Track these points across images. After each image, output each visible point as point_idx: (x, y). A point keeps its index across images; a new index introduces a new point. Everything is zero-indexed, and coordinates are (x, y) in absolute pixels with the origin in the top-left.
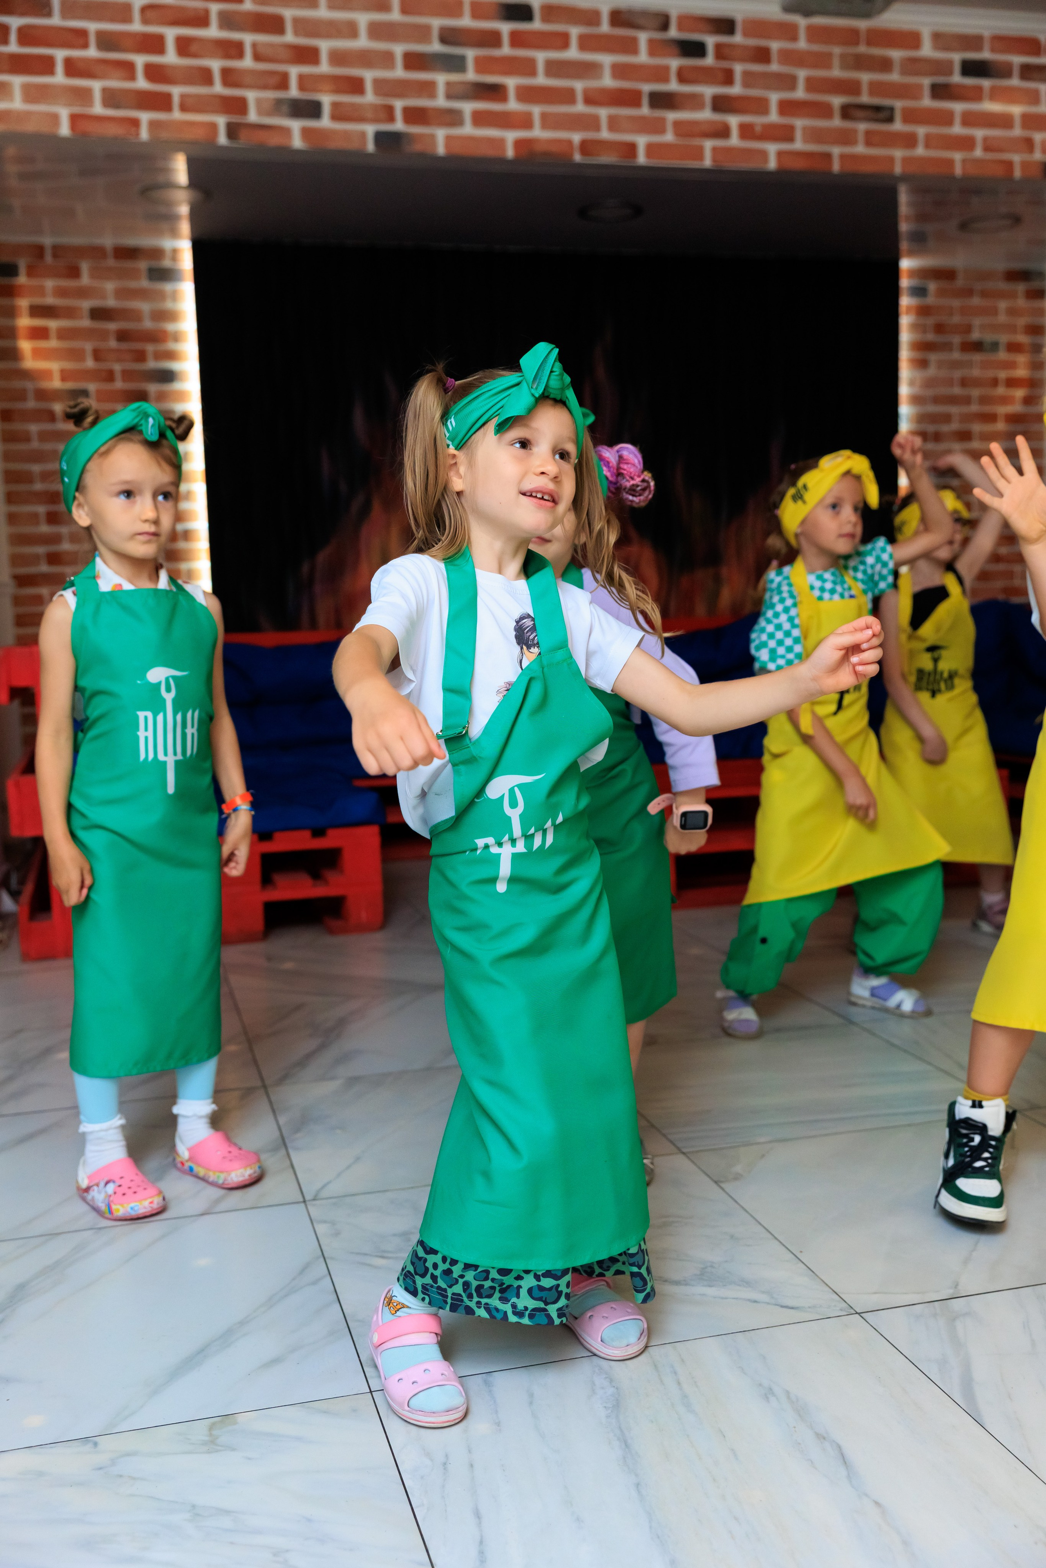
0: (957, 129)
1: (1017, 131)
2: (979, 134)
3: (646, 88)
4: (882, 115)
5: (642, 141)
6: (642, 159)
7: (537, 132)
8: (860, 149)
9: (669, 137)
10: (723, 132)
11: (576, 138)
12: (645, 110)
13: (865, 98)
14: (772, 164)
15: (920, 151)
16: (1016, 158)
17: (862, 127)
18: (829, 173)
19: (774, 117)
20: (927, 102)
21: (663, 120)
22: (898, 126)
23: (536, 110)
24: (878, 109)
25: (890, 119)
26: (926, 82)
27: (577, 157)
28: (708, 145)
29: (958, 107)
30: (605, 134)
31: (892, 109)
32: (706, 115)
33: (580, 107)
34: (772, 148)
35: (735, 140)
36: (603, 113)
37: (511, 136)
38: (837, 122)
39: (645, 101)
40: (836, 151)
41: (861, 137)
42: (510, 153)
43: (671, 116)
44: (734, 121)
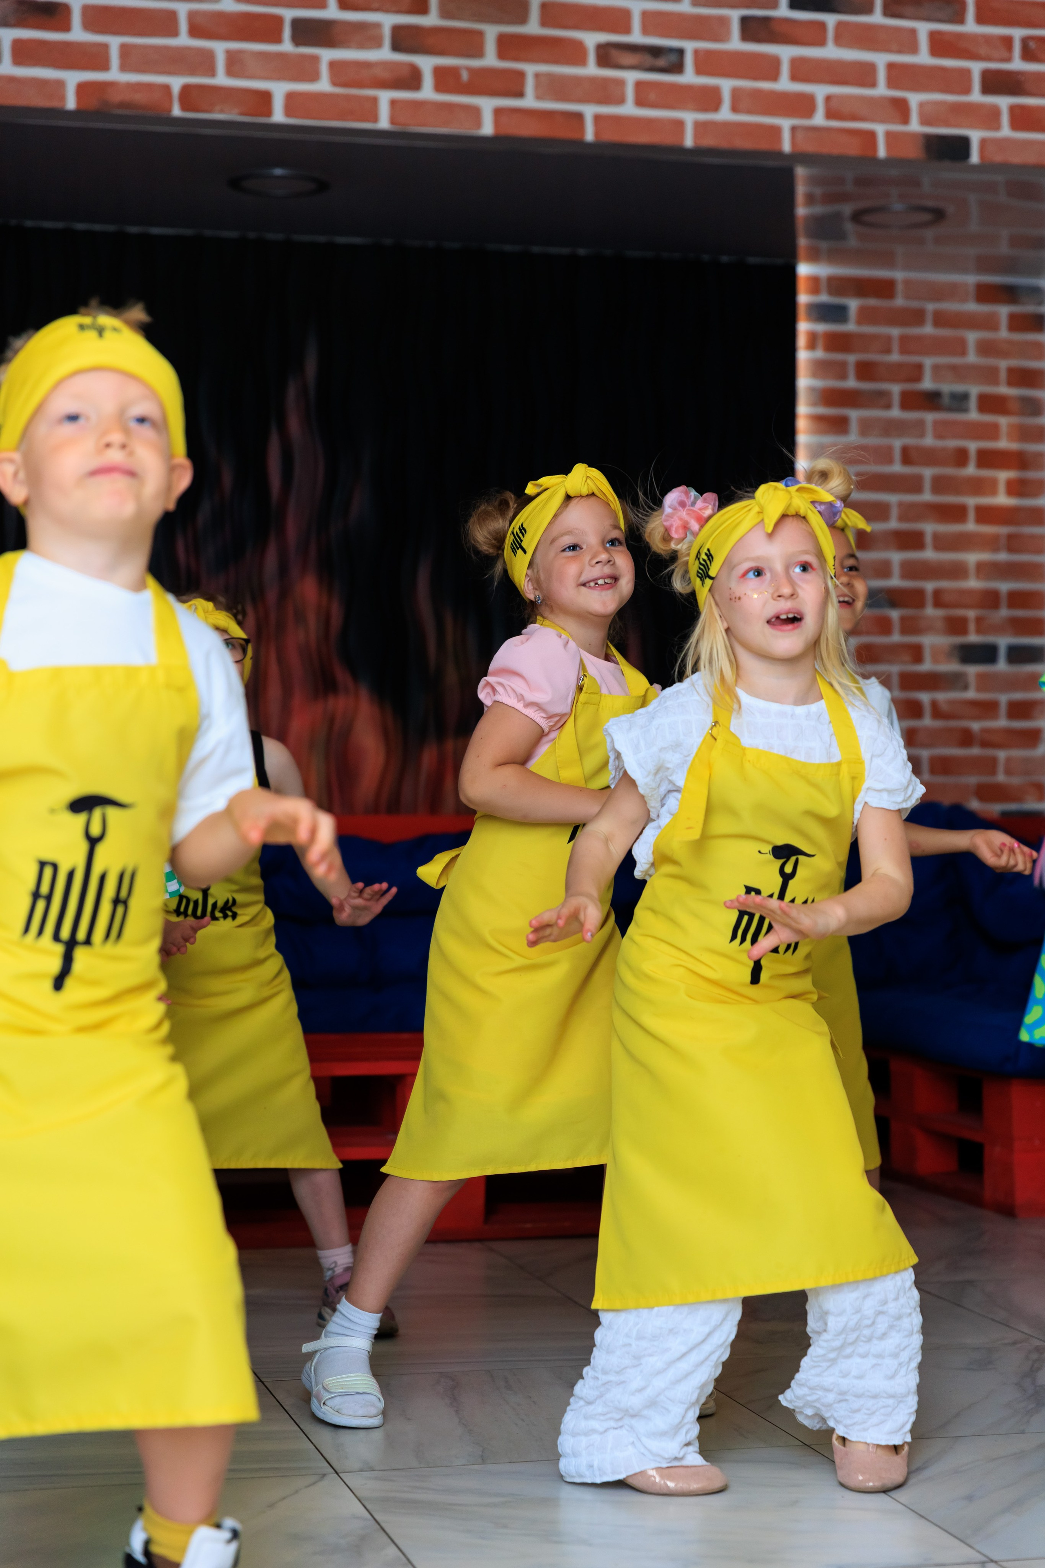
0: (785, 84)
1: (882, 90)
2: (820, 91)
3: (289, 14)
4: (661, 62)
5: (279, 90)
6: (278, 116)
7: (114, 74)
8: (629, 109)
9: (324, 85)
10: (413, 79)
11: (176, 83)
12: (287, 46)
13: (636, 37)
14: (487, 129)
15: (725, 114)
16: (880, 129)
17: (631, 77)
18: (581, 143)
19: (490, 59)
20: (735, 43)
21: (316, 59)
22: (689, 77)
23: (114, 42)
24: (656, 51)
25: (678, 68)
26: (735, 15)
27: (177, 111)
28: (385, 97)
29: (786, 53)
30: (221, 79)
31: (681, 52)
32: (384, 54)
33: (184, 40)
34: (487, 105)
35: (427, 92)
36: (220, 48)
37: (72, 79)
38: (591, 69)
39: (287, 33)
40: (589, 111)
41: (630, 93)
42: (71, 104)
43: (327, 55)
44: (426, 64)
